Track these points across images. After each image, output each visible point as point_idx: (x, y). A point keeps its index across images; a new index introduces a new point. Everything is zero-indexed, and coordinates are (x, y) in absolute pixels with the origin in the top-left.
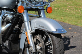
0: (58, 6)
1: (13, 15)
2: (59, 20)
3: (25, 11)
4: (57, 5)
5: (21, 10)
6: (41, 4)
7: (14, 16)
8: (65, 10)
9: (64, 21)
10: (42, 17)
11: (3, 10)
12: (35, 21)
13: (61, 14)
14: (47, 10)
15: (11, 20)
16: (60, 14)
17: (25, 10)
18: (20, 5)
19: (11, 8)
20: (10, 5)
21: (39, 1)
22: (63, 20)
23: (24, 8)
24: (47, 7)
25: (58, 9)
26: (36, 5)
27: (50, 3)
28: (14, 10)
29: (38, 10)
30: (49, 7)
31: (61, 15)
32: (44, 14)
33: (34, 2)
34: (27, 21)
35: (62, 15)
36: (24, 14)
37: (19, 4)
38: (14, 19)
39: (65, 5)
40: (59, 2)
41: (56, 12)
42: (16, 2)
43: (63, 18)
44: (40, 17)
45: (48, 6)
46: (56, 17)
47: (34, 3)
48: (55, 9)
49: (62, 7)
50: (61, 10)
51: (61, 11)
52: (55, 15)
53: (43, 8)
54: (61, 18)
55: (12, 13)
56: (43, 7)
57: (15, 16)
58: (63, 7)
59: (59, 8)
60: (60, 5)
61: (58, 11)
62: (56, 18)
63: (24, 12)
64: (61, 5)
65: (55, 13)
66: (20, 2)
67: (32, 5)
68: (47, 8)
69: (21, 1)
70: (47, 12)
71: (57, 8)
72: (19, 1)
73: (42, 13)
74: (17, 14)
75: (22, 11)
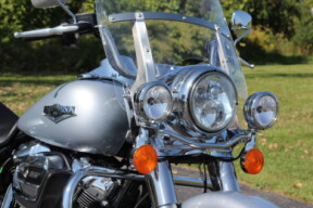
0: (282, 137)
1: (114, 179)
2: (286, 193)
3: (159, 164)
4: (279, 131)
5: (145, 162)
6: (220, 140)
7: (119, 181)
8: (306, 152)
9: (307, 197)
10: (226, 187)
11: (78, 159)
12: (199, 203)
13: (295, 167)
14: (242, 160)
15: (107, 199)
16: (290, 170)
17: (159, 161)
18: (143, 144)
19: (107, 151)
20: (104, 142)
21: (214, 128)
22: (303, 195)
23: (159, 154)
24: (244, 149)
25: (282, 148)
26: (201, 142)
27: (254, 134)
28: (120, 159)
29: (211, 163)
30: (251, 151)
31: (294, 174)
32: (233, 175)
33: (194, 130)
34: (168, 205)
35: (298, 175)
36: (157, 178)
37: (138, 138)
38: (120, 196)
39: (306, 132)
40: (285, 120)
41: (275, 159)
42: (127, 129)
43: (300, 185)
44: (216, 188)
45: (249, 147)
46: (275, 180)
47: (196, 134)
48: (271, 146)
49: (296, 139)
50: (292, 150)
51: (293, 154)
52: (270, 172)
53: (230, 153)
54: (295, 187)
55: (113, 171)
56: (227, 148)
57: (123, 182)
58: (299, 141)
59: (286, 146)
60: (286, 132)
61: (283, 154)
62: (273, 186)
63: (156, 170)
64: (292, 133)
65: (271, 164)
66: (143, 130)
67: (188, 144)
68: (243, 152)
69: (145, 129)
70: (244, 169)
71: (276, 146)
72: (139, 127)
73: (223, 174)
74: (131, 175)
75: (150, 166)
